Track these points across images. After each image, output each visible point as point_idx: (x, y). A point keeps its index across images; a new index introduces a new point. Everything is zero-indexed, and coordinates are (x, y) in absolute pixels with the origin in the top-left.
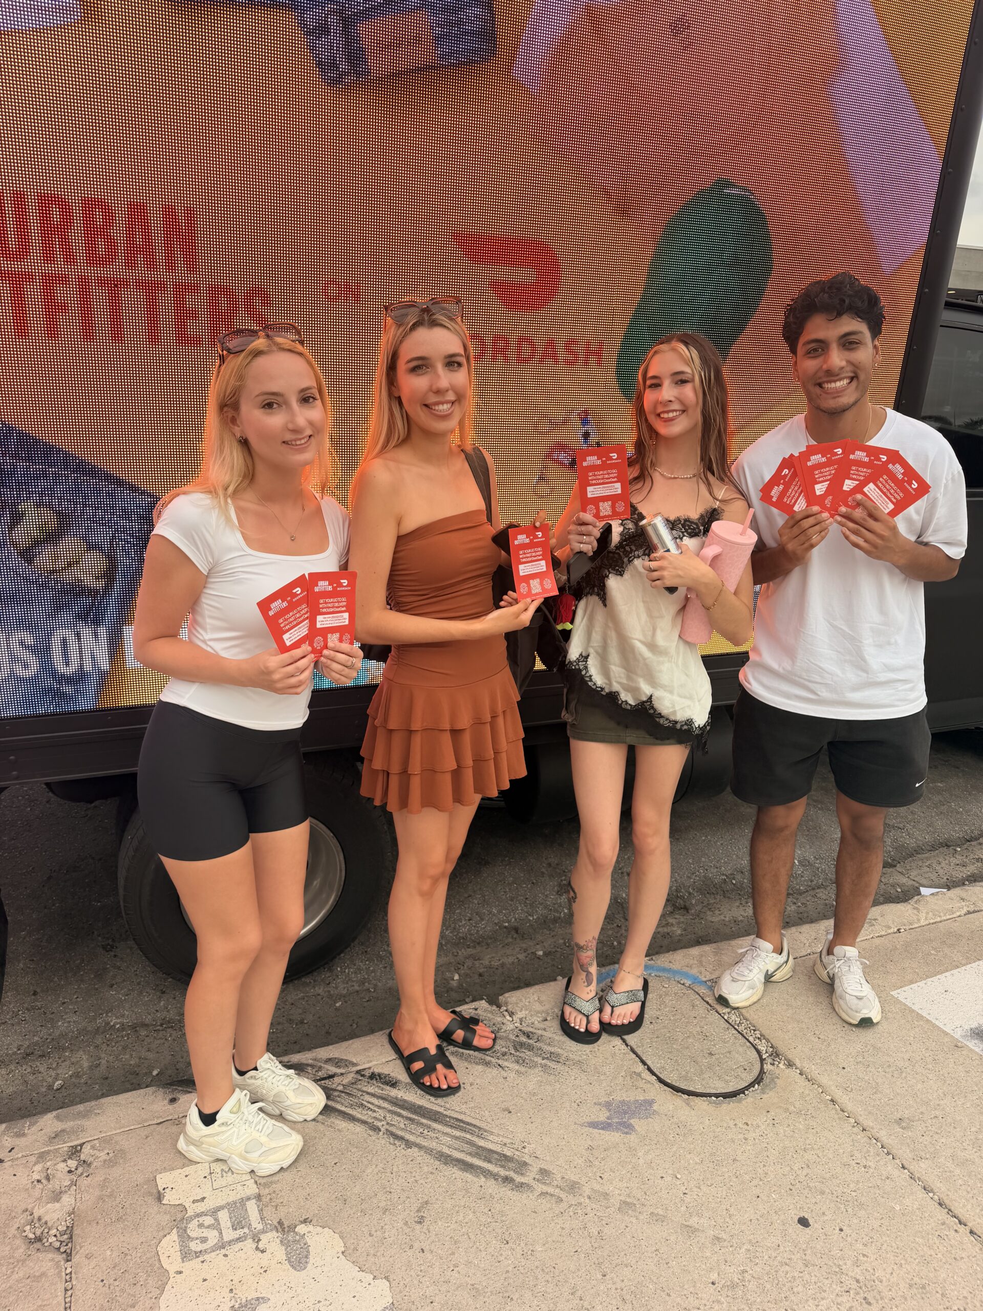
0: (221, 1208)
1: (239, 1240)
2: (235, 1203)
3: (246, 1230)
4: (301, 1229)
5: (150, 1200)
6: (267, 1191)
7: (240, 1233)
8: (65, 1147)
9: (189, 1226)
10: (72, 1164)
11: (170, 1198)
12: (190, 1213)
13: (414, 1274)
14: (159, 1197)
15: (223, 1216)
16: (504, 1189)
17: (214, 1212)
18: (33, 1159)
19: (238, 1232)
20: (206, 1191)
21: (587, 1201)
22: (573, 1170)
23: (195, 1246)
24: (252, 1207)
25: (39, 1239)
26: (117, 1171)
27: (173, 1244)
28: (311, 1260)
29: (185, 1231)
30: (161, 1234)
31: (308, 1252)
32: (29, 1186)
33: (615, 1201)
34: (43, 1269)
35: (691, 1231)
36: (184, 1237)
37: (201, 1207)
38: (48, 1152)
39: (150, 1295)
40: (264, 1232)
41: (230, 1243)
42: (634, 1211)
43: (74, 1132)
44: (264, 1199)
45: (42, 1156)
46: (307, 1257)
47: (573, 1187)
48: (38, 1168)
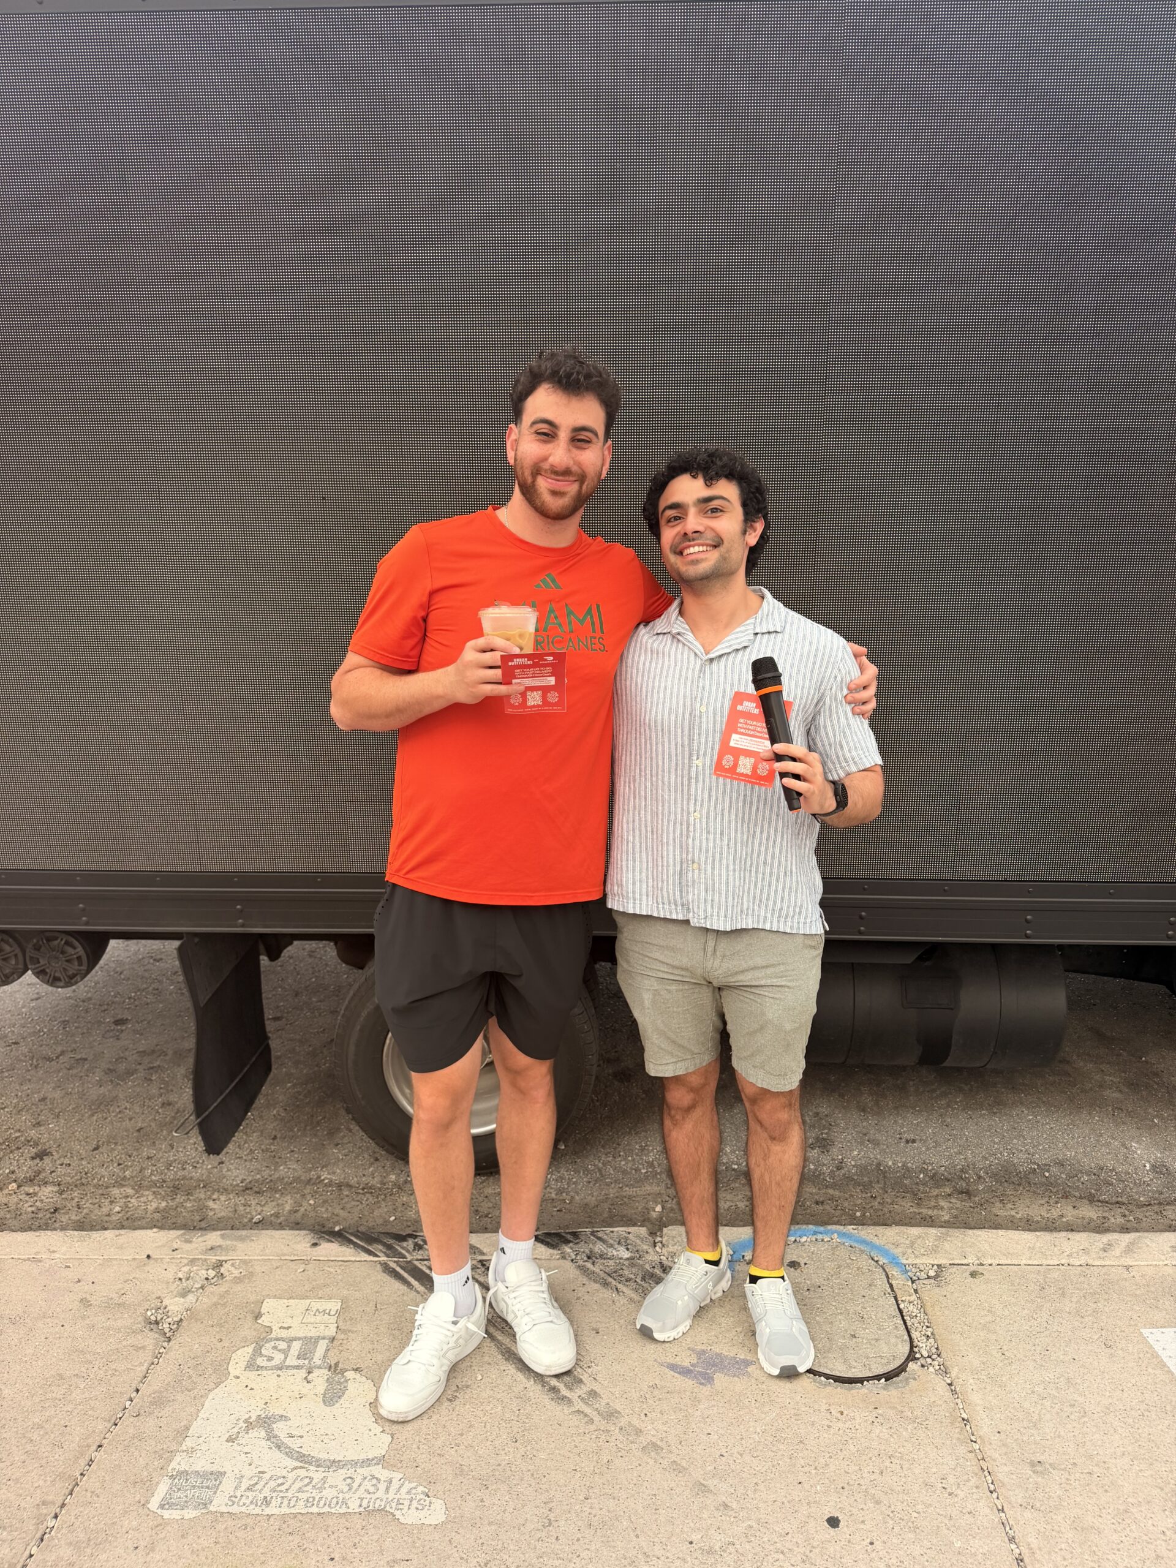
0: (299, 1339)
1: (297, 1367)
2: (311, 1338)
3: (306, 1362)
4: (350, 1374)
5: (250, 1317)
6: (343, 1336)
7: (301, 1362)
8: (213, 1258)
9: (267, 1345)
10: (212, 1273)
11: (265, 1320)
12: (273, 1335)
13: (417, 1440)
14: (258, 1316)
15: (296, 1346)
16: (545, 1396)
17: (290, 1341)
18: (186, 1261)
19: (299, 1361)
20: (295, 1323)
21: (617, 1431)
22: (623, 1400)
23: (260, 1361)
24: (322, 1345)
25: (157, 1323)
26: (239, 1287)
27: (246, 1355)
28: (342, 1401)
29: (261, 1348)
30: (243, 1344)
31: (343, 1394)
32: (171, 1281)
33: (644, 1440)
34: (146, 1343)
35: (703, 1489)
36: (257, 1352)
37: (284, 1334)
38: (198, 1259)
39: (206, 1387)
40: (319, 1367)
41: (288, 1367)
42: (657, 1454)
43: (227, 1249)
44: (335, 1342)
45: (192, 1262)
46: (339, 1397)
47: (611, 1415)
48: (186, 1269)
